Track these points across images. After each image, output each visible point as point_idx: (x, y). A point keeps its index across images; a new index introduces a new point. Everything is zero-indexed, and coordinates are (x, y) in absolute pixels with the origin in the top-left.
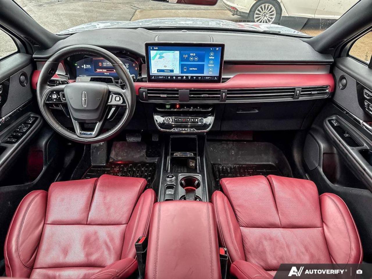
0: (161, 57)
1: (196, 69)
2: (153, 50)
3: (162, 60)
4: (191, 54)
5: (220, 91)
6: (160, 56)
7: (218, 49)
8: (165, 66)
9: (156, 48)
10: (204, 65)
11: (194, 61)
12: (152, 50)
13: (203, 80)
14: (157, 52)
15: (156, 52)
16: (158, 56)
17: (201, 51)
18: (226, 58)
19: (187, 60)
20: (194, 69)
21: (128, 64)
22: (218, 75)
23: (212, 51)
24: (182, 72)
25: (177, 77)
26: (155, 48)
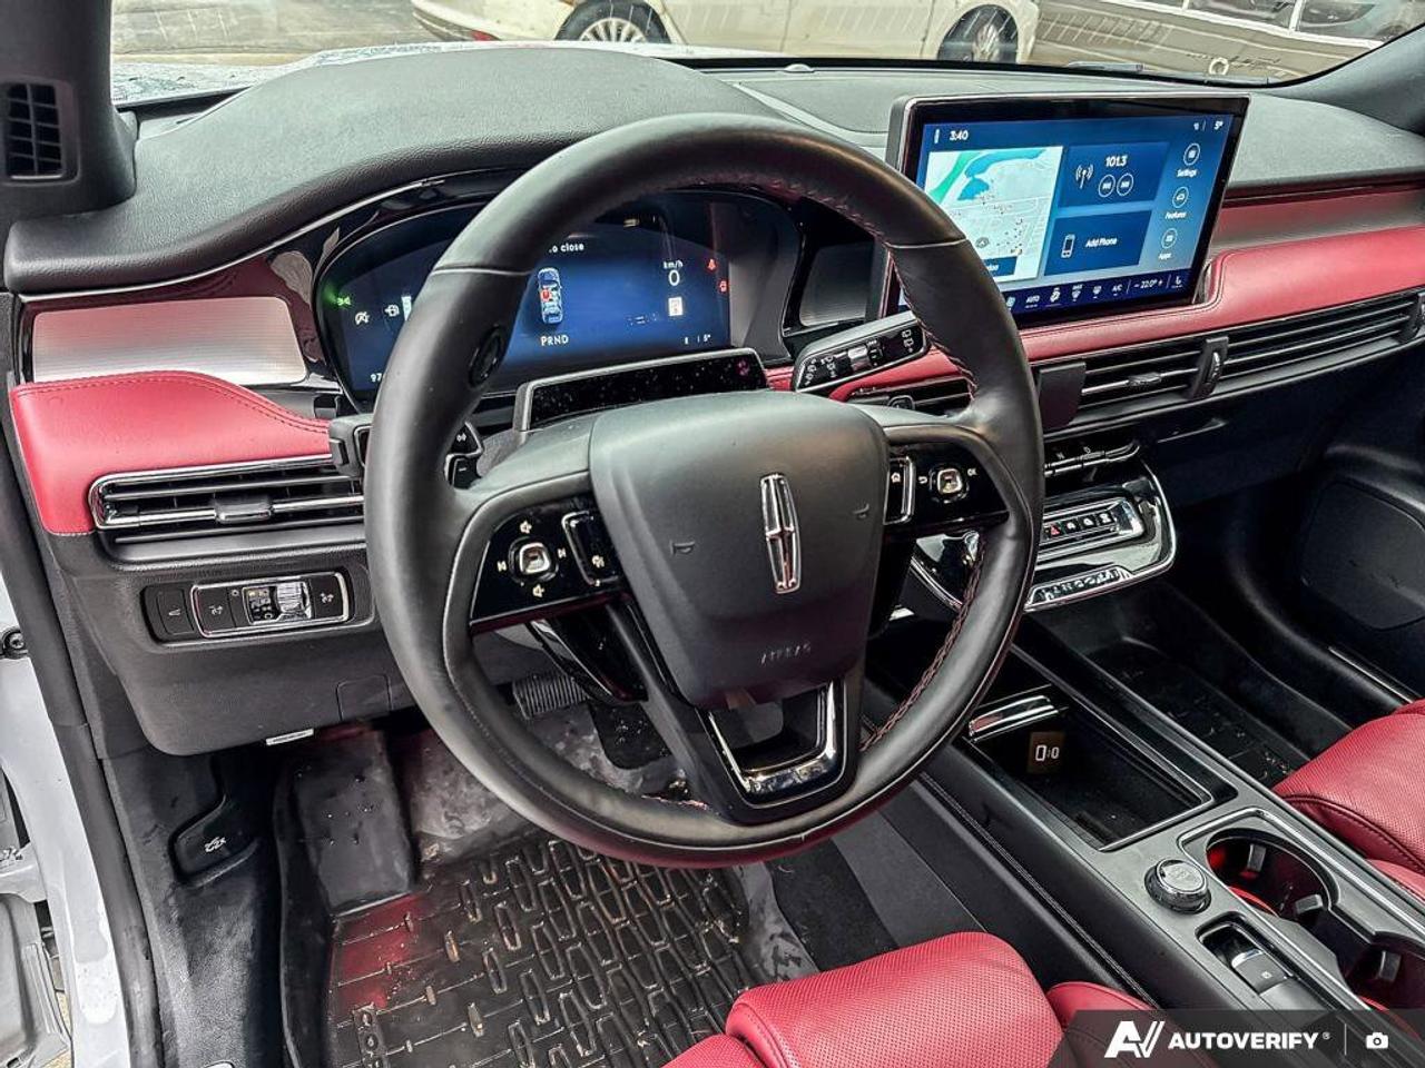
1: (1114, 241)
2: (946, 145)
4: (1111, 161)
5: (1201, 343)
6: (970, 179)
7: (1221, 123)
9: (960, 136)
10: (1148, 214)
11: (1114, 198)
12: (939, 148)
13: (1129, 298)
14: (960, 158)
15: (956, 159)
16: (962, 181)
19: (1089, 194)
20: (1104, 242)
21: (681, 264)
22: (1189, 265)
23: (1197, 136)
24: (1052, 265)
26: (954, 136)
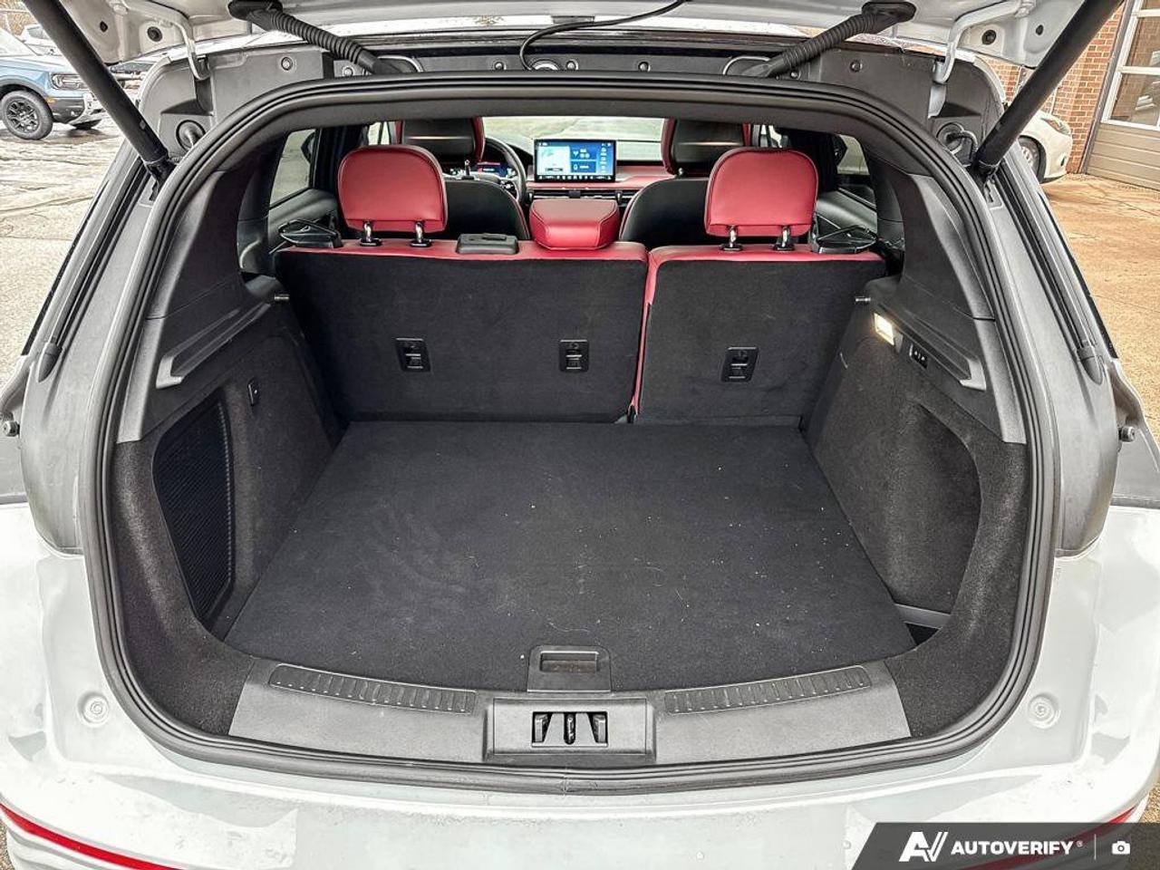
0: (550, 154)
1: (588, 167)
2: (542, 147)
3: (551, 157)
4: (582, 151)
5: (614, 191)
6: (547, 154)
7: (610, 145)
8: (554, 165)
10: (595, 163)
11: (585, 158)
13: (596, 180)
15: (545, 151)
17: (593, 147)
18: (618, 158)
19: (578, 157)
20: (585, 167)
22: (612, 174)
23: (604, 147)
24: (573, 170)
25: (566, 176)
26: (544, 145)
